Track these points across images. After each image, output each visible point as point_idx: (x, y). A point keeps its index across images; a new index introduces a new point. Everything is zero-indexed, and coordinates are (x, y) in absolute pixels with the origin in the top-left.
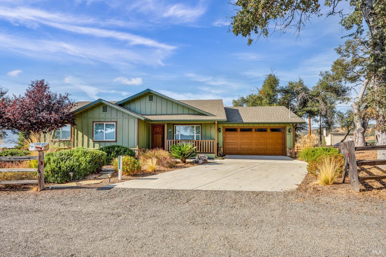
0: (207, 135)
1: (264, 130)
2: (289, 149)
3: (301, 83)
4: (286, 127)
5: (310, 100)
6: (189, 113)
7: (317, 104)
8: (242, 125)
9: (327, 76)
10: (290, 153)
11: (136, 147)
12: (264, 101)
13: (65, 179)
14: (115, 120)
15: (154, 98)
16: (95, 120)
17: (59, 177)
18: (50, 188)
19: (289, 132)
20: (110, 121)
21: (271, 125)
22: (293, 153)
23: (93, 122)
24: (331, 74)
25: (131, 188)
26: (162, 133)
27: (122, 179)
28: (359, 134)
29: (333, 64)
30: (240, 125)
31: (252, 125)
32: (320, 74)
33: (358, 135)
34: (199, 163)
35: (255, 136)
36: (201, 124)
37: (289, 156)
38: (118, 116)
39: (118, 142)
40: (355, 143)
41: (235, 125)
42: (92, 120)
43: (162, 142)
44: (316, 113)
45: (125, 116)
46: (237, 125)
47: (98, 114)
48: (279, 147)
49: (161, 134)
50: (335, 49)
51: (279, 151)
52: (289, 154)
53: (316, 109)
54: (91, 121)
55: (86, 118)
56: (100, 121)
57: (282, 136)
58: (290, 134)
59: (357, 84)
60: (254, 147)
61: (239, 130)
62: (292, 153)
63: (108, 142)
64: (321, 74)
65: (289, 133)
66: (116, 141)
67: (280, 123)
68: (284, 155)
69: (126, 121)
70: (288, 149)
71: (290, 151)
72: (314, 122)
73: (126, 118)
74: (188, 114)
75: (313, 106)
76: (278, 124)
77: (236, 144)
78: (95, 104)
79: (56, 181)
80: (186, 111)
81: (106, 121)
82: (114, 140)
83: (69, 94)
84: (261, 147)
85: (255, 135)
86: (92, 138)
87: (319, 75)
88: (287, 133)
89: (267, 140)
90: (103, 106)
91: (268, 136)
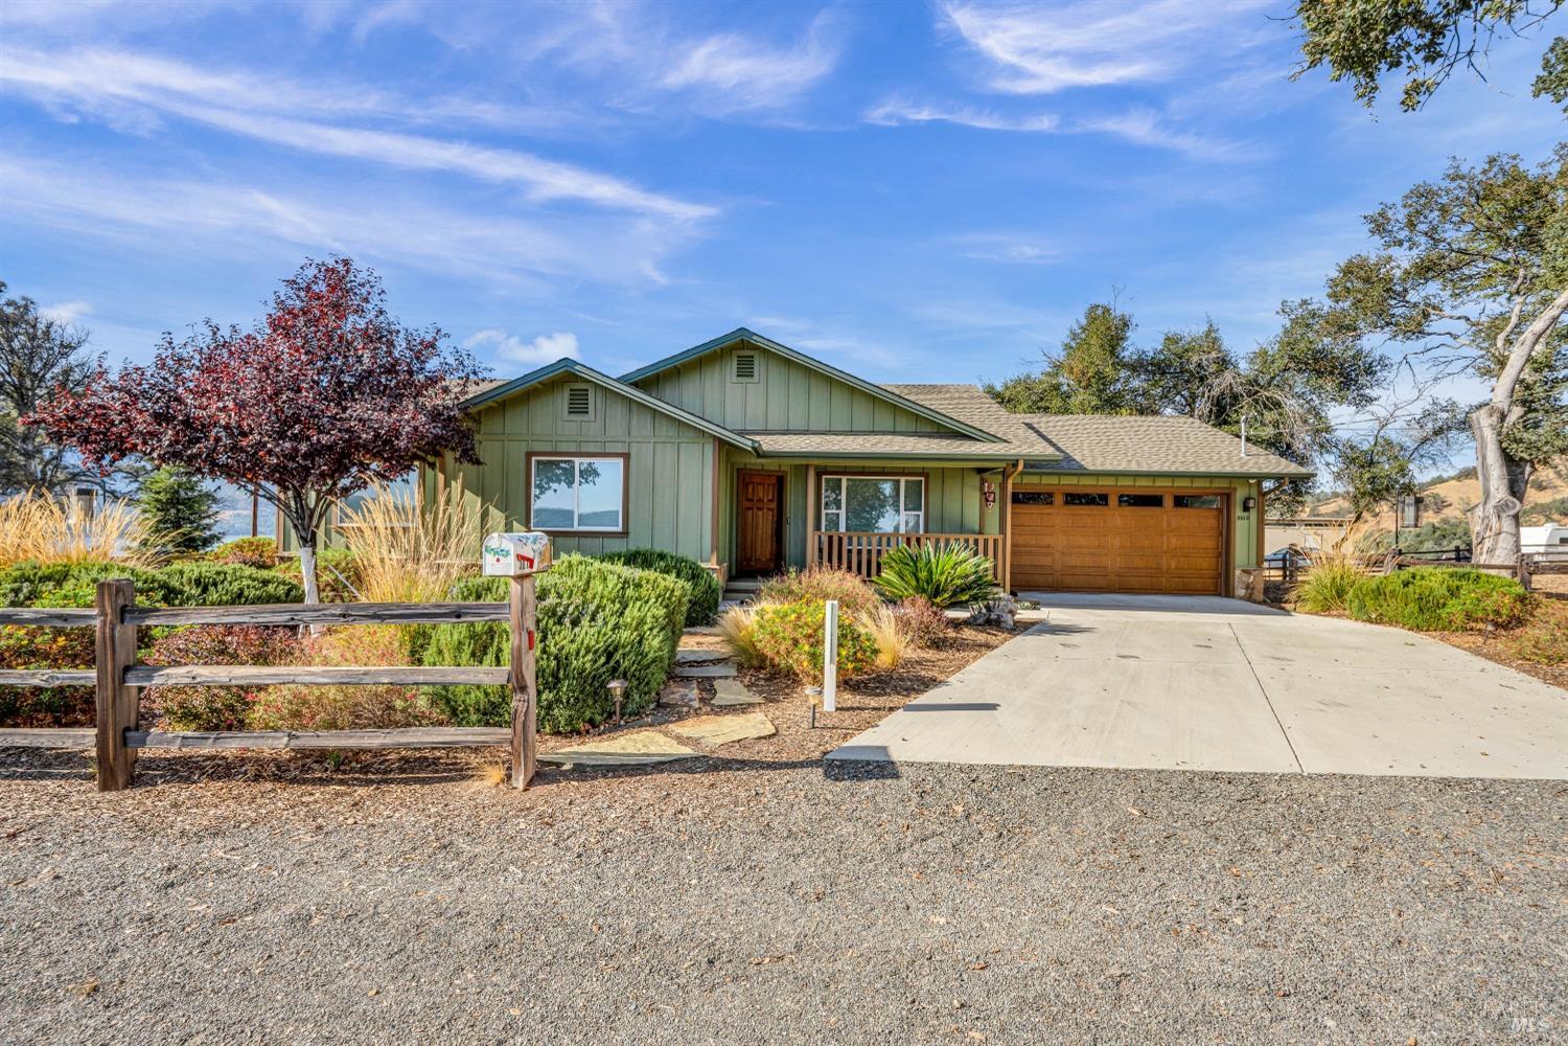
0: (946, 515)
1: (1154, 501)
2: (1244, 571)
3: (1212, 339)
4: (1235, 489)
5: (1247, 400)
6: (898, 429)
8: (1073, 481)
9: (1305, 319)
10: (1247, 588)
11: (708, 560)
12: (1075, 401)
13: (588, 715)
14: (620, 449)
15: (759, 366)
16: (537, 447)
17: (559, 701)
18: (565, 768)
19: (1246, 508)
20: (599, 451)
21: (1179, 483)
22: (1258, 587)
23: (529, 455)
24: (1326, 309)
25: (946, 761)
26: (774, 505)
27: (841, 709)
28: (1504, 519)
29: (1335, 274)
30: (1066, 481)
31: (1110, 482)
32: (1279, 307)
33: (1496, 526)
34: (1003, 625)
35: (1119, 521)
36: (925, 473)
37: (1241, 598)
38: (634, 433)
39: (631, 535)
41: (1046, 480)
42: (523, 448)
43: (775, 538)
45: (664, 434)
46: (1054, 480)
47: (552, 420)
48: (1206, 563)
49: (769, 509)
50: (1365, 218)
51: (1202, 580)
52: (1244, 591)
54: (517, 450)
55: (499, 437)
56: (559, 450)
57: (1216, 522)
58: (1248, 518)
59: (1429, 347)
60: (1113, 562)
61: (1059, 499)
62: (1253, 589)
63: (592, 537)
64: (1284, 310)
65: (1246, 514)
66: (625, 534)
67: (1195, 477)
68: (1220, 595)
69: (666, 455)
70: (1238, 572)
71: (1245, 578)
73: (668, 440)
74: (894, 433)
76: (1203, 480)
77: (1045, 550)
78: (539, 380)
79: (546, 723)
80: (885, 420)
81: (583, 450)
82: (619, 529)
83: (443, 332)
84: (1140, 563)
85: (1117, 517)
86: (524, 521)
87: (1277, 313)
88: (1238, 512)
89: (1162, 536)
90: (571, 390)
91: (1165, 524)
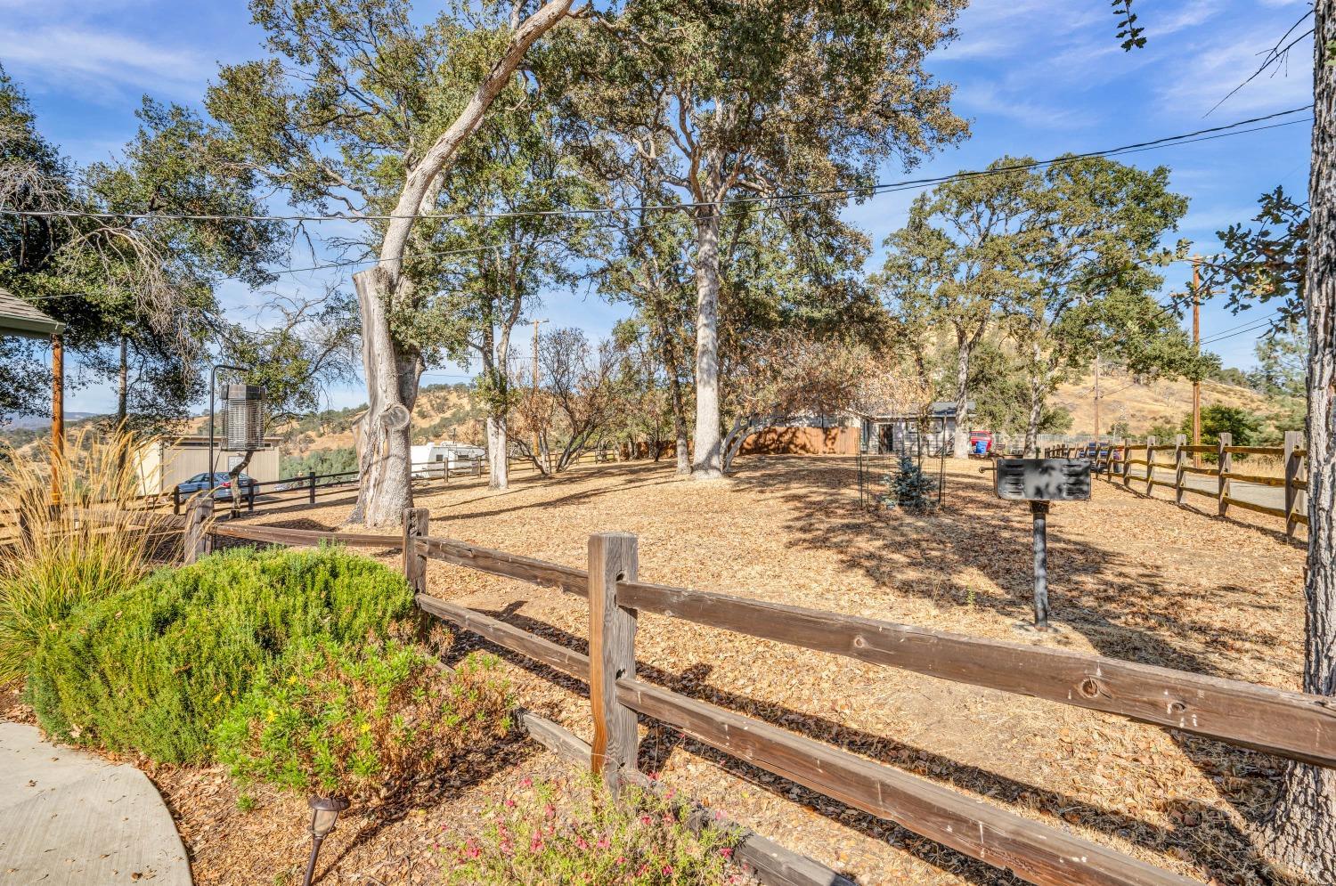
5: (77, 236)
7: (123, 269)
28: (392, 436)
29: (217, 82)
33: (383, 446)
40: (368, 489)
44: (107, 318)
53: (112, 294)
64: (150, 115)
72: (91, 373)
75: (92, 276)
